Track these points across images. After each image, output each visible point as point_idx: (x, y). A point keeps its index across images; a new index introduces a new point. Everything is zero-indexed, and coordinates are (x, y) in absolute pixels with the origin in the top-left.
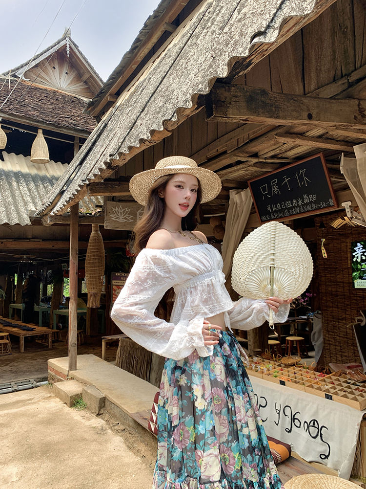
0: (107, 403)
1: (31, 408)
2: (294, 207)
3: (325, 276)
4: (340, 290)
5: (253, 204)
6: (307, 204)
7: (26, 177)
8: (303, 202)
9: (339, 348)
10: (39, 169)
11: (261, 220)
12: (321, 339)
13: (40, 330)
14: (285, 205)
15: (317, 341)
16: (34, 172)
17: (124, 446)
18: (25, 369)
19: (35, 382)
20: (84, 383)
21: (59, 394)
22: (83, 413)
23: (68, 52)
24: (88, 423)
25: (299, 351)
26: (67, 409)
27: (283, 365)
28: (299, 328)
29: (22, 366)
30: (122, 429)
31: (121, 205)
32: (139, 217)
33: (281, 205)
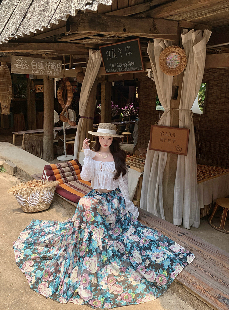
0: (18, 170)
2: (123, 67)
3: (143, 102)
5: (102, 62)
6: (129, 67)
8: (128, 65)
9: (145, 141)
11: (106, 72)
12: (137, 136)
14: (118, 65)
15: (135, 136)
20: (4, 159)
22: (5, 174)
25: (128, 140)
28: (131, 127)
31: (22, 58)
32: (32, 66)
33: (117, 65)
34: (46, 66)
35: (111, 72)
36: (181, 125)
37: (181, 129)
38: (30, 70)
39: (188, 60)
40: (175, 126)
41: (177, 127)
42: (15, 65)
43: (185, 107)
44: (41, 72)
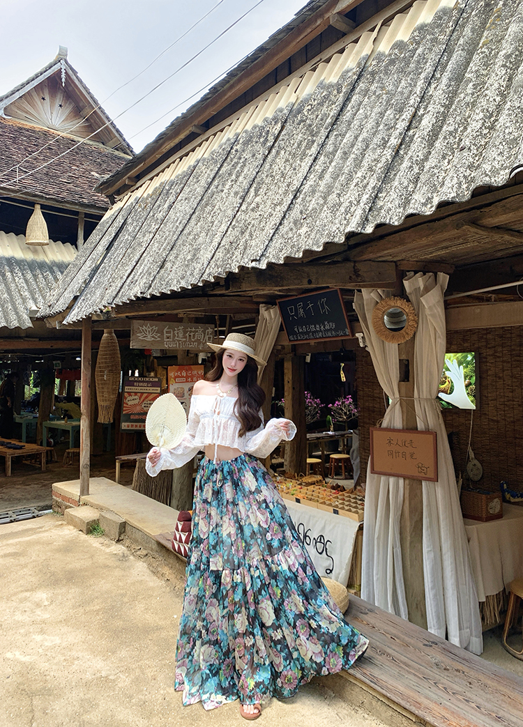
0: (128, 528)
1: (44, 536)
2: (317, 331)
4: (376, 406)
5: (281, 323)
6: (328, 330)
7: (20, 263)
8: (324, 327)
10: (35, 252)
11: (289, 339)
12: (358, 460)
13: (30, 448)
14: (309, 328)
15: (355, 460)
16: (29, 256)
17: (148, 571)
18: (19, 496)
19: (36, 511)
20: (100, 508)
21: (72, 521)
22: (101, 540)
23: (63, 80)
24: (108, 550)
25: (343, 471)
26: (83, 536)
27: (304, 484)
29: (15, 492)
30: (145, 554)
31: (149, 323)
32: (165, 335)
33: (306, 328)
34: (187, 335)
35: (297, 340)
36: (420, 425)
37: (422, 432)
38: (162, 342)
39: (418, 317)
40: (411, 428)
41: (414, 429)
42: (138, 335)
43: (425, 394)
44: (179, 344)
